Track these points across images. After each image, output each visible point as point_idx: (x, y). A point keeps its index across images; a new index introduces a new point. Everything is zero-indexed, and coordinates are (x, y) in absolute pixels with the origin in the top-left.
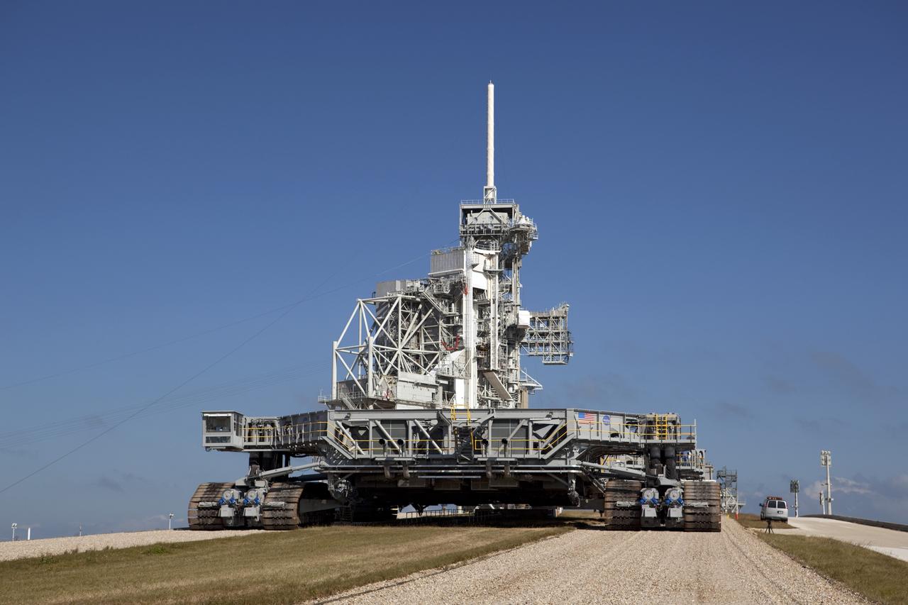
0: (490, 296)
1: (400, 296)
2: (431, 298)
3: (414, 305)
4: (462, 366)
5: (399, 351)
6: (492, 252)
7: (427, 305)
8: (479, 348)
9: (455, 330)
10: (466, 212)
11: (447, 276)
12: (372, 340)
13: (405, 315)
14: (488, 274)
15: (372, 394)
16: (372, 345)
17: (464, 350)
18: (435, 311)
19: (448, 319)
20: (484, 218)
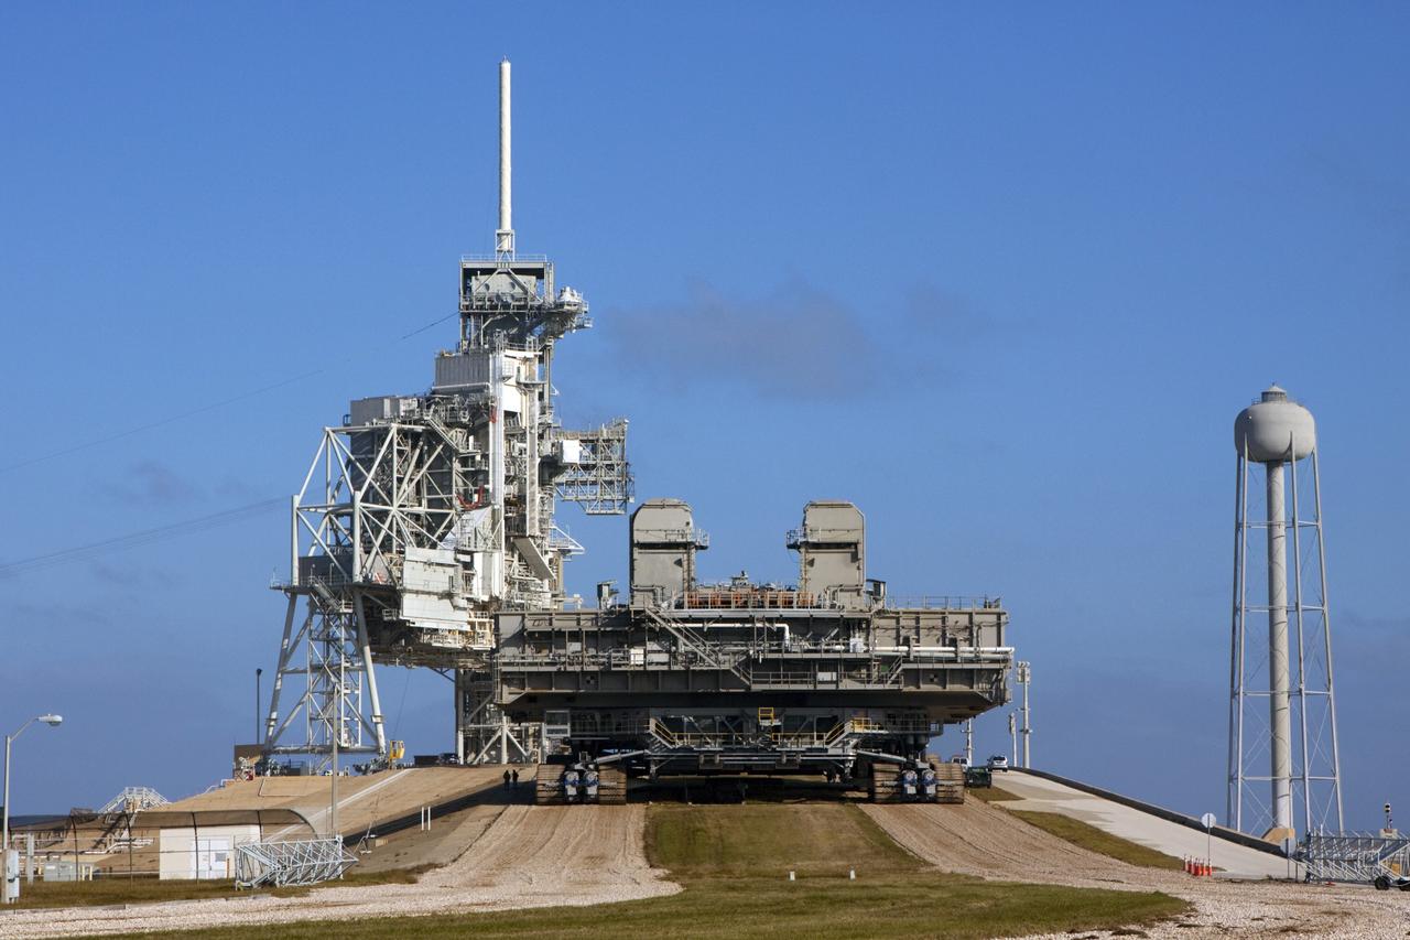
0: (524, 423)
1: (395, 426)
2: (440, 429)
3: (416, 437)
4: (487, 531)
5: (394, 510)
6: (530, 354)
7: (432, 437)
8: (507, 502)
9: (477, 476)
10: (469, 274)
11: (464, 393)
12: (359, 495)
13: (401, 453)
14: (525, 387)
15: (358, 578)
16: (358, 504)
17: (490, 508)
18: (447, 448)
19: (464, 461)
20: (499, 284)
